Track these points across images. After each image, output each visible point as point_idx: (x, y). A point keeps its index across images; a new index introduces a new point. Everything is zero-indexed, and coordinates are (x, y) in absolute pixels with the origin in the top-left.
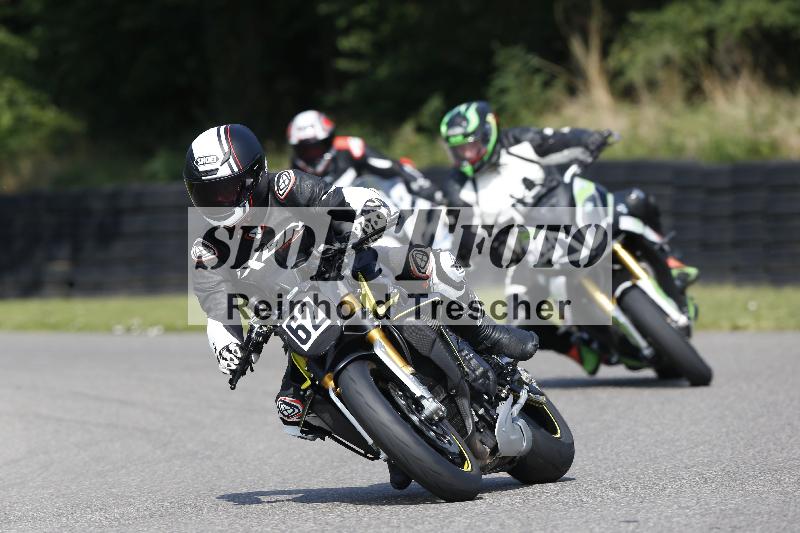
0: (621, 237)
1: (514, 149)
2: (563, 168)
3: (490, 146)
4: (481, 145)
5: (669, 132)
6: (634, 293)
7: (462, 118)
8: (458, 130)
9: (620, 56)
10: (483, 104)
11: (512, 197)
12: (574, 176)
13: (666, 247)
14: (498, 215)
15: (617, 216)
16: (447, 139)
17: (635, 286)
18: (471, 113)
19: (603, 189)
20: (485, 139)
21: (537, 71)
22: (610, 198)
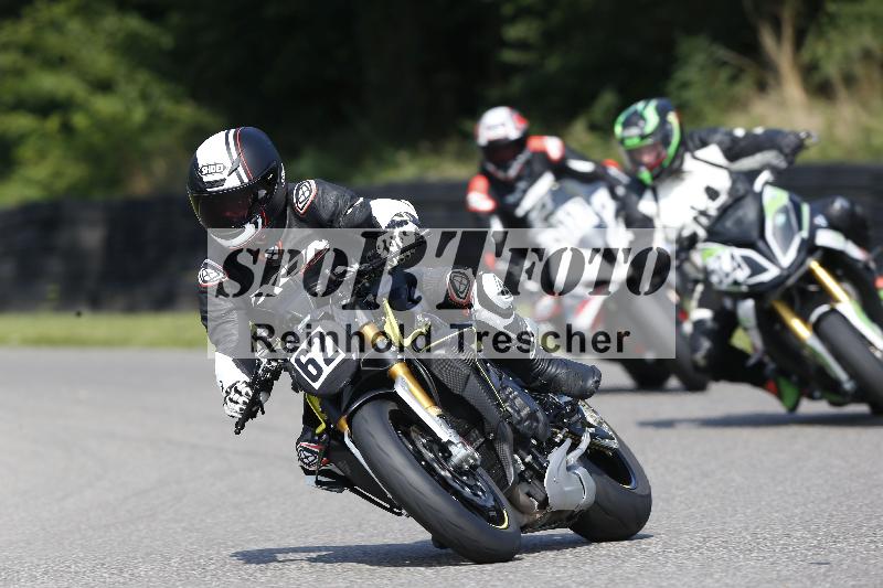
0: (819, 254)
1: (700, 153)
2: (752, 175)
3: (672, 149)
4: (660, 148)
5: (867, 132)
6: (832, 318)
7: (639, 117)
8: (634, 131)
9: (816, 48)
10: (664, 101)
11: (693, 208)
12: (767, 183)
13: (872, 265)
14: (682, 229)
15: (814, 229)
16: (622, 141)
17: (833, 311)
18: (649, 112)
19: (797, 199)
20: (666, 141)
21: (724, 64)
22: (806, 209)
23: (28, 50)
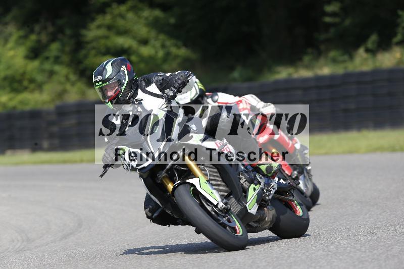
23: (110, 28)
